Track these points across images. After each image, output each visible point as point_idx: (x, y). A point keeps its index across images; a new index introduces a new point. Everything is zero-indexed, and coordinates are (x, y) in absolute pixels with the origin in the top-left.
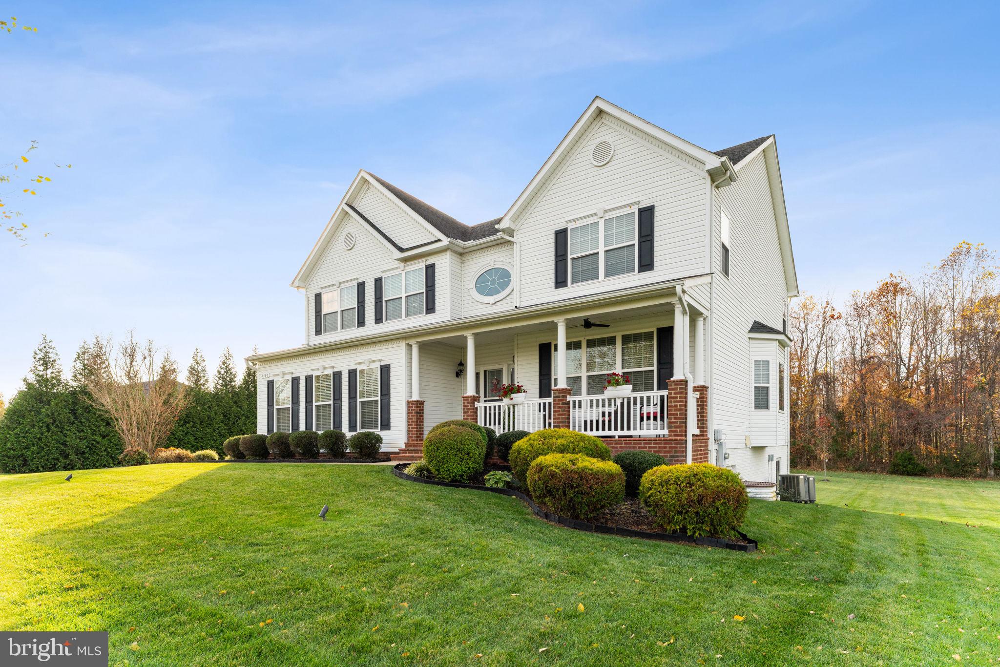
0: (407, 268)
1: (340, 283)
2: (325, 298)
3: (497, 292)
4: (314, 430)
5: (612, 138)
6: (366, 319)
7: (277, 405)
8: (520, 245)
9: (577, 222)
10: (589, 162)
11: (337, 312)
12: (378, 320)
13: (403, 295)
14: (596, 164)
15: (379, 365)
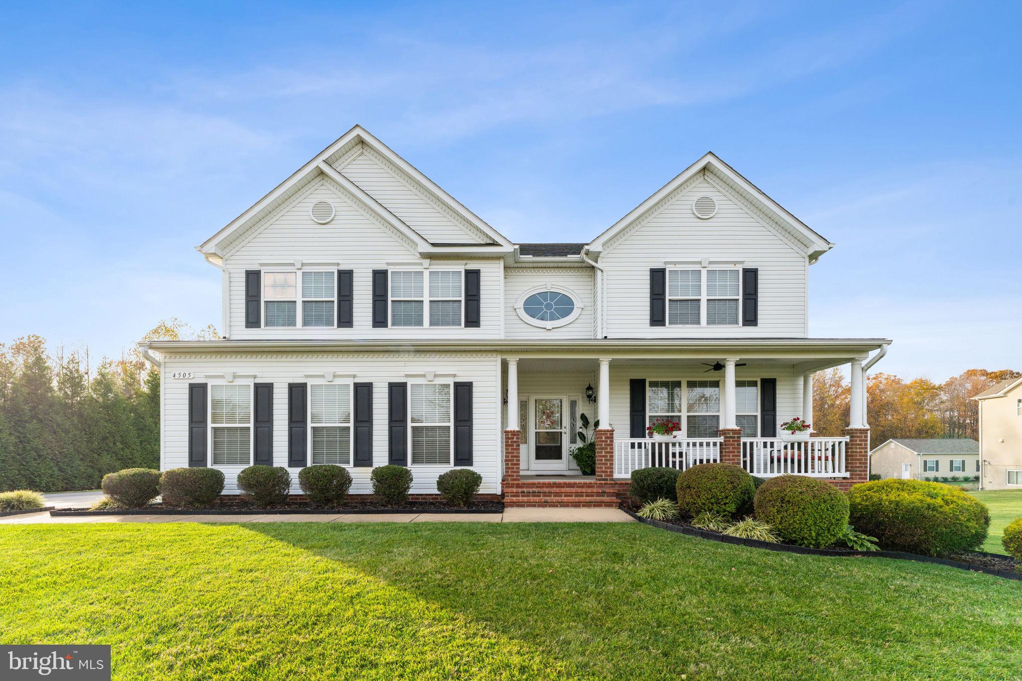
0: (431, 267)
1: (303, 265)
2: (266, 280)
3: (553, 318)
5: (716, 197)
6: (354, 319)
7: (214, 422)
8: (605, 273)
9: (677, 266)
10: (690, 211)
11: (295, 302)
12: (379, 321)
13: (426, 299)
14: (699, 216)
15: (451, 382)
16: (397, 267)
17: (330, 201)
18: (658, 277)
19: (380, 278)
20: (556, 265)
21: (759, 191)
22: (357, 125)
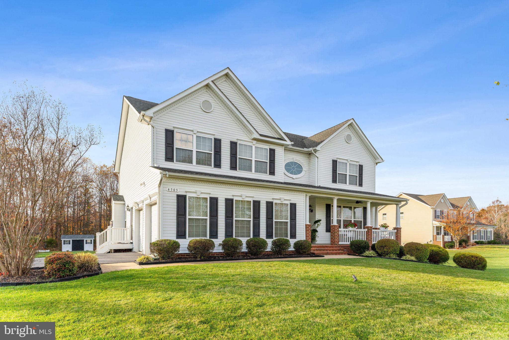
1: (197, 132)
2: (177, 136)
4: (234, 237)
5: (352, 136)
6: (222, 164)
7: (189, 215)
8: (319, 159)
9: (341, 160)
10: (344, 139)
11: (192, 151)
12: (233, 167)
13: (254, 159)
14: (347, 141)
15: (288, 203)
16: (241, 142)
17: (211, 101)
18: (335, 163)
19: (234, 145)
20: (297, 151)
21: (364, 135)
22: (228, 67)
